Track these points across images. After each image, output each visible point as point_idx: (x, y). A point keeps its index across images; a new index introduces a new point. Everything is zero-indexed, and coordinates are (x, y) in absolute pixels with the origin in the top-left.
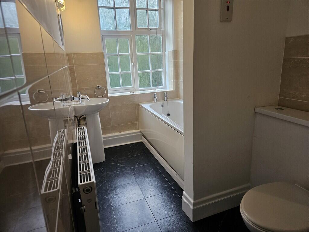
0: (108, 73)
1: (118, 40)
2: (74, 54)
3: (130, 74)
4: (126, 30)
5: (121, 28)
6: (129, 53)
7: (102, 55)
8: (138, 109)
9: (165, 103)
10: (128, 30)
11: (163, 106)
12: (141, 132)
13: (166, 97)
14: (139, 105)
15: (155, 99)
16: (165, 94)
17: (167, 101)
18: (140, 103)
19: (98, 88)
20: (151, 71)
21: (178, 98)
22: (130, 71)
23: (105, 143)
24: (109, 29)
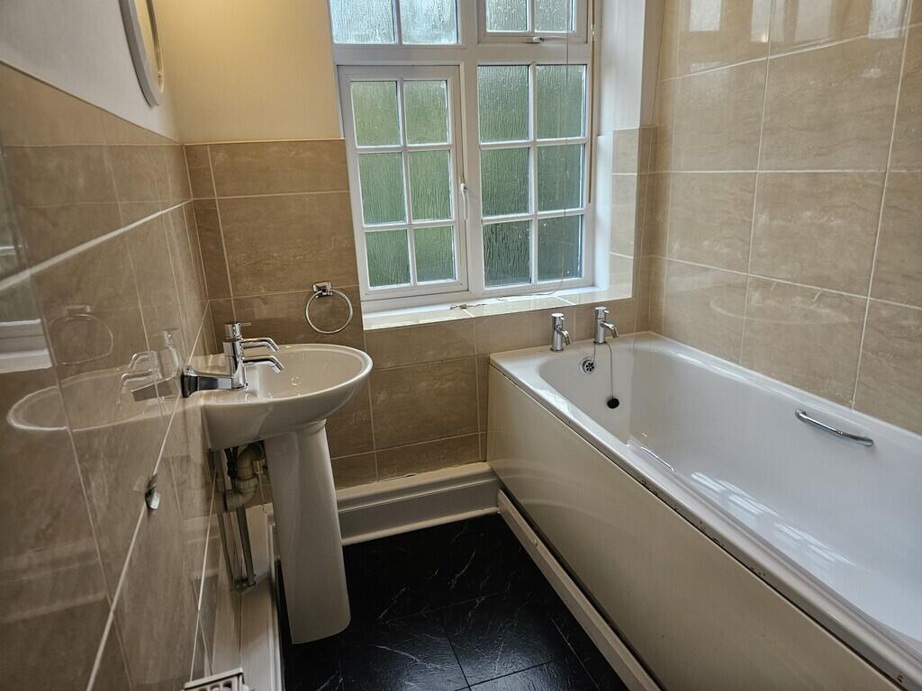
0: (362, 226)
1: (405, 85)
2: (217, 147)
3: (449, 229)
4: (437, 43)
5: (417, 35)
6: (450, 141)
7: (338, 149)
8: (485, 378)
9: (601, 355)
10: (445, 42)
11: (590, 367)
12: (492, 473)
13: (601, 330)
14: (487, 363)
15: (558, 338)
16: (601, 315)
17: (605, 342)
18: (493, 357)
19: (320, 295)
20: (536, 215)
21: (648, 329)
22: (447, 215)
23: (349, 524)
24: (368, 38)
